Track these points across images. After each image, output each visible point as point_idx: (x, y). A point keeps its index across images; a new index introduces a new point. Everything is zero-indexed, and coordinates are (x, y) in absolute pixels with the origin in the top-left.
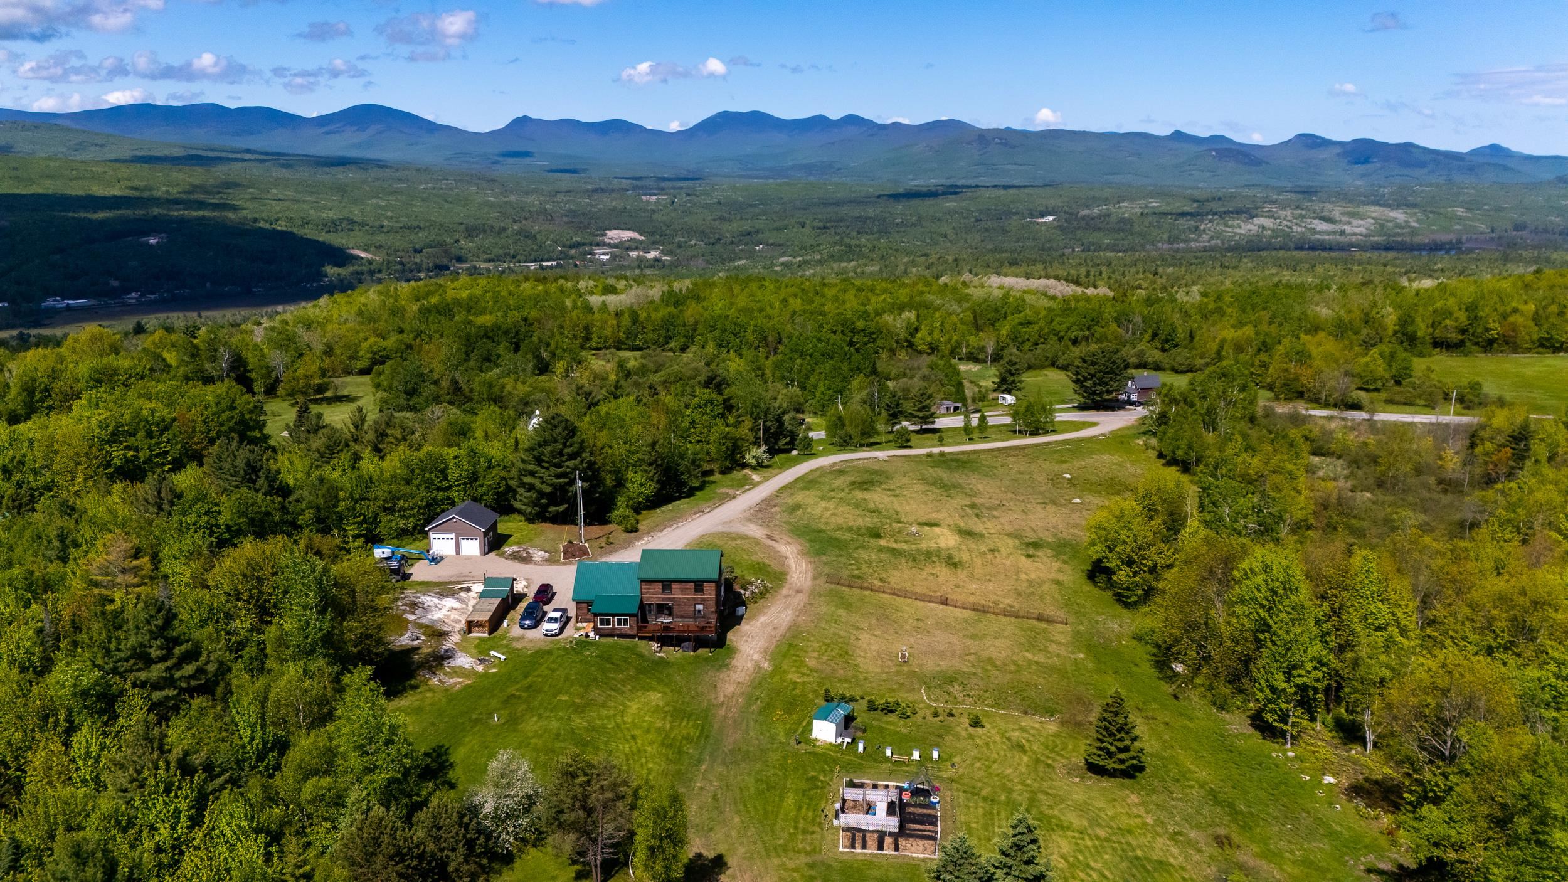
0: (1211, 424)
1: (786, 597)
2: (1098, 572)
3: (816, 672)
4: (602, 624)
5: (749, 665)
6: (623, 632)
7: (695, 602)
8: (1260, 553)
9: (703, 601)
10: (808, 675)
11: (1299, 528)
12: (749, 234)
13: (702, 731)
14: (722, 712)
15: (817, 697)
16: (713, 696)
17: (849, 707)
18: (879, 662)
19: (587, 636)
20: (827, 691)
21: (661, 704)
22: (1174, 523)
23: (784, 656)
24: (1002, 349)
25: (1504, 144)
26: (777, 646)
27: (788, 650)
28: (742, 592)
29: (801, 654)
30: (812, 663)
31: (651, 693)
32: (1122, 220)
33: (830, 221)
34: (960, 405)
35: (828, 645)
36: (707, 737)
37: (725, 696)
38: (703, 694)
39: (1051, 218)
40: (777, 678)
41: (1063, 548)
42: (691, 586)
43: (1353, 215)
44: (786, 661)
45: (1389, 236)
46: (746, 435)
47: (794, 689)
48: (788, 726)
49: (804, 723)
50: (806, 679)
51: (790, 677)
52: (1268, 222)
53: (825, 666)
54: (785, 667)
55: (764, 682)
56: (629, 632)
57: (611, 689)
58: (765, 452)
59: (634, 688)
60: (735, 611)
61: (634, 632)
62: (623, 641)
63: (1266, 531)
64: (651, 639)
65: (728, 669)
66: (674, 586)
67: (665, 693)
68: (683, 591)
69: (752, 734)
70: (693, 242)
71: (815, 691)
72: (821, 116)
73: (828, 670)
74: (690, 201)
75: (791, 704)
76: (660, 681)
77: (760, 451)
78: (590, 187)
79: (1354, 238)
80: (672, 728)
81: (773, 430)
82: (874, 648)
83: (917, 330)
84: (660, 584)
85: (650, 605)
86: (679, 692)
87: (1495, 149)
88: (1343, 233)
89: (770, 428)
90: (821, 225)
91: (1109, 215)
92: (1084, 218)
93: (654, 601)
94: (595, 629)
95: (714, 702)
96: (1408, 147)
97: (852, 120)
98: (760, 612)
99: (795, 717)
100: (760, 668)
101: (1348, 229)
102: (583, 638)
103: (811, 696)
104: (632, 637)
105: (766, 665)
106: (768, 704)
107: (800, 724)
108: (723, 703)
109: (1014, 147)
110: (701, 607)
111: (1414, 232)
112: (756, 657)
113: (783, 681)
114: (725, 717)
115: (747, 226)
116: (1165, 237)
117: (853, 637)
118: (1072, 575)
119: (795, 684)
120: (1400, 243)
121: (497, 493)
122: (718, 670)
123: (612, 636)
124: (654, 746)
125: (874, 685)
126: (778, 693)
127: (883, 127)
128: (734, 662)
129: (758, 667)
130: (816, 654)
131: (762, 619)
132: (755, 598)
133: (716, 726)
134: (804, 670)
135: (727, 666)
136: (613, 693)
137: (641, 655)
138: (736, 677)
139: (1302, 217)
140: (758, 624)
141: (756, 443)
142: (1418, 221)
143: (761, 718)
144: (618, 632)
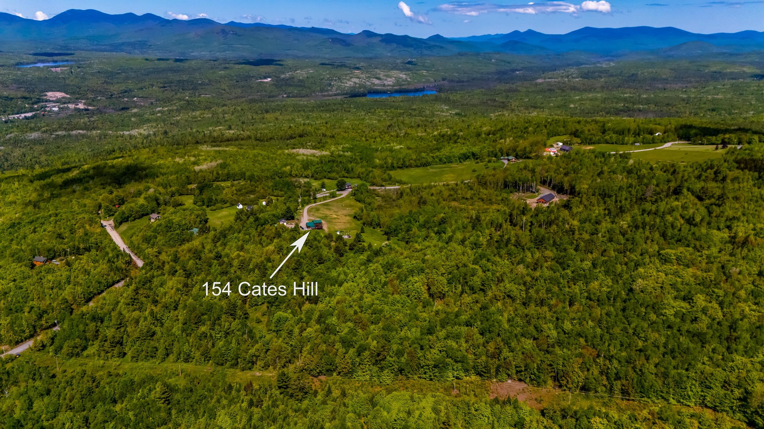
0: (362, 193)
2: (355, 217)
8: (372, 213)
11: (376, 209)
12: (126, 92)
22: (362, 211)
25: (441, 35)
32: (300, 81)
33: (166, 83)
39: (269, 79)
41: (349, 215)
43: (388, 76)
45: (401, 85)
52: (357, 80)
63: (372, 210)
70: (99, 98)
74: (82, 71)
78: (12, 62)
79: (388, 88)
87: (438, 36)
88: (384, 85)
90: (162, 85)
91: (293, 78)
92: (283, 79)
96: (406, 37)
97: (149, 17)
101: (386, 83)
109: (240, 36)
111: (409, 83)
115: (123, 87)
116: (319, 88)
118: (352, 218)
120: (404, 89)
127: (168, 21)
139: (369, 77)
142: (410, 78)
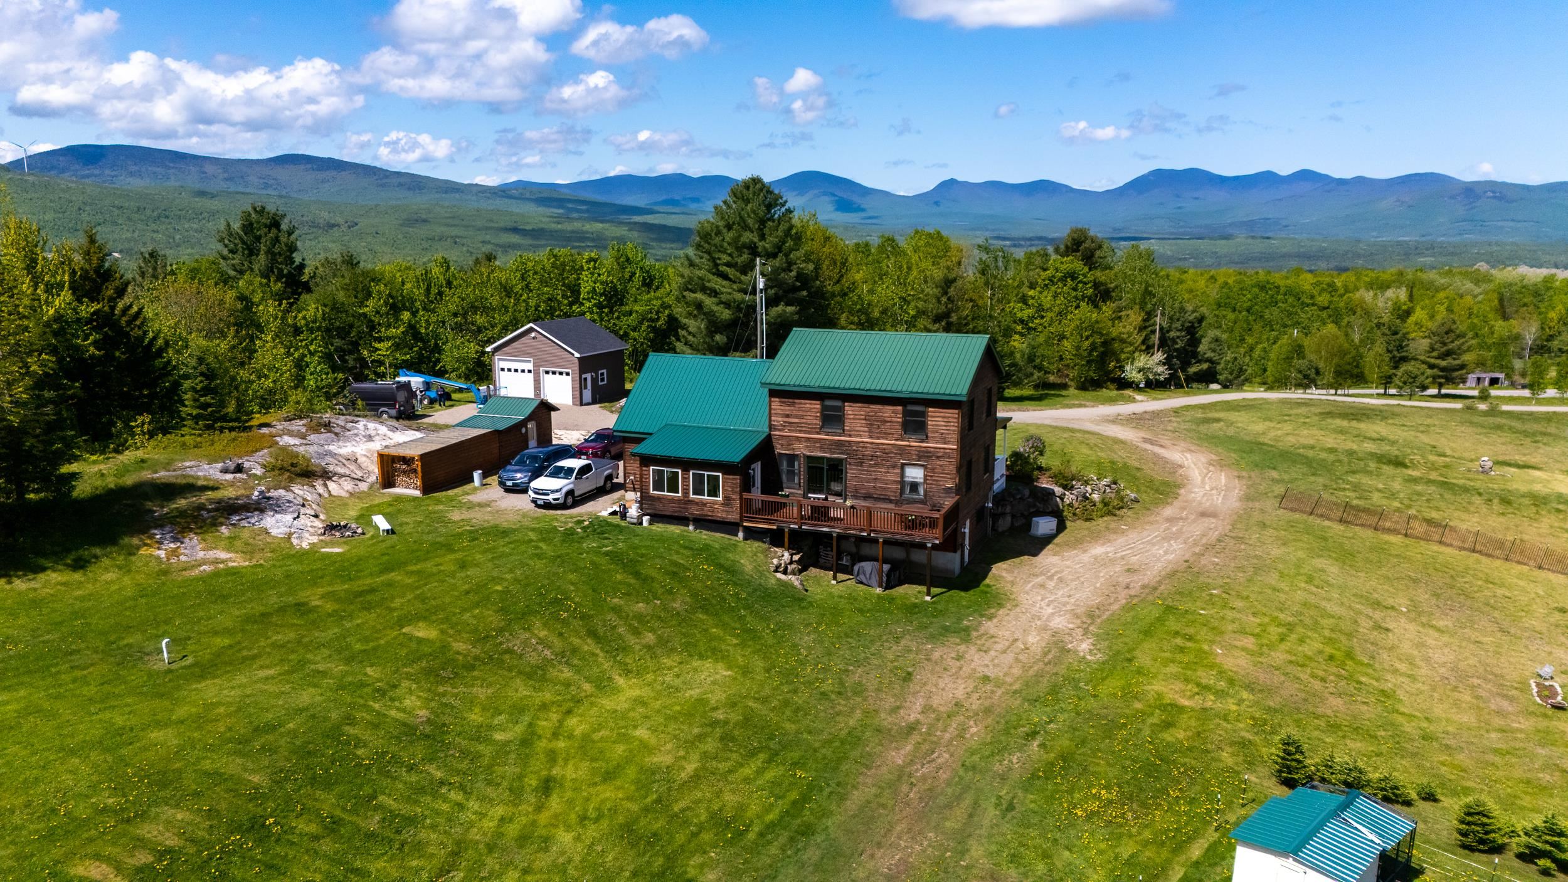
1: (1170, 520)
3: (1249, 687)
4: (658, 486)
5: (1033, 639)
6: (707, 512)
7: (901, 459)
9: (924, 458)
10: (1220, 694)
13: (797, 806)
14: (898, 756)
15: (1250, 764)
16: (890, 702)
17: (1399, 824)
18: (1467, 697)
19: (623, 515)
20: (1291, 751)
21: (717, 696)
23: (1147, 633)
24: (1551, 338)
26: (1129, 608)
27: (1160, 620)
28: (1058, 490)
29: (1203, 633)
30: (1237, 662)
31: (708, 664)
34: (1501, 376)
35: (1291, 627)
36: (807, 831)
37: (927, 709)
38: (859, 690)
40: (1113, 685)
42: (893, 414)
44: (1150, 645)
46: (1130, 334)
47: (1168, 725)
48: (1127, 850)
49: (1196, 851)
50: (1210, 701)
51: (1157, 686)
53: (1278, 678)
54: (1143, 659)
55: (1067, 692)
56: (721, 514)
57: (593, 634)
58: (1160, 363)
59: (662, 642)
60: (1028, 526)
61: (733, 516)
62: (705, 536)
64: (776, 538)
65: (967, 640)
66: (850, 409)
67: (746, 671)
68: (874, 426)
69: (977, 851)
71: (1244, 744)
72: (1268, 172)
73: (1290, 688)
75: (1150, 770)
76: (749, 636)
77: (1155, 362)
80: (696, 777)
81: (1180, 344)
82: (1437, 656)
83: (1408, 313)
84: (816, 405)
85: (792, 458)
86: (789, 675)
89: (1174, 341)
93: (800, 449)
94: (645, 501)
95: (886, 720)
98: (1096, 537)
99: (1161, 819)
100: (1065, 651)
102: (616, 520)
103: (1227, 757)
104: (729, 527)
105: (1084, 646)
106: (1066, 758)
107: (1179, 848)
108: (912, 728)
109: (1513, 201)
110: (915, 474)
112: (1060, 622)
113: (1129, 695)
114: (901, 774)
117: (1365, 624)
119: (1172, 713)
121: (654, 329)
122: (932, 638)
123: (682, 520)
124: (592, 832)
125: (1461, 758)
126: (1110, 729)
128: (989, 626)
129: (1058, 646)
130: (1249, 642)
131: (1098, 550)
132: (1088, 511)
133: (856, 798)
134: (1207, 677)
135: (965, 634)
136: (589, 646)
137: (732, 571)
138: (978, 661)
140: (1086, 557)
141: (1149, 349)
143: (1029, 801)
144: (696, 511)
